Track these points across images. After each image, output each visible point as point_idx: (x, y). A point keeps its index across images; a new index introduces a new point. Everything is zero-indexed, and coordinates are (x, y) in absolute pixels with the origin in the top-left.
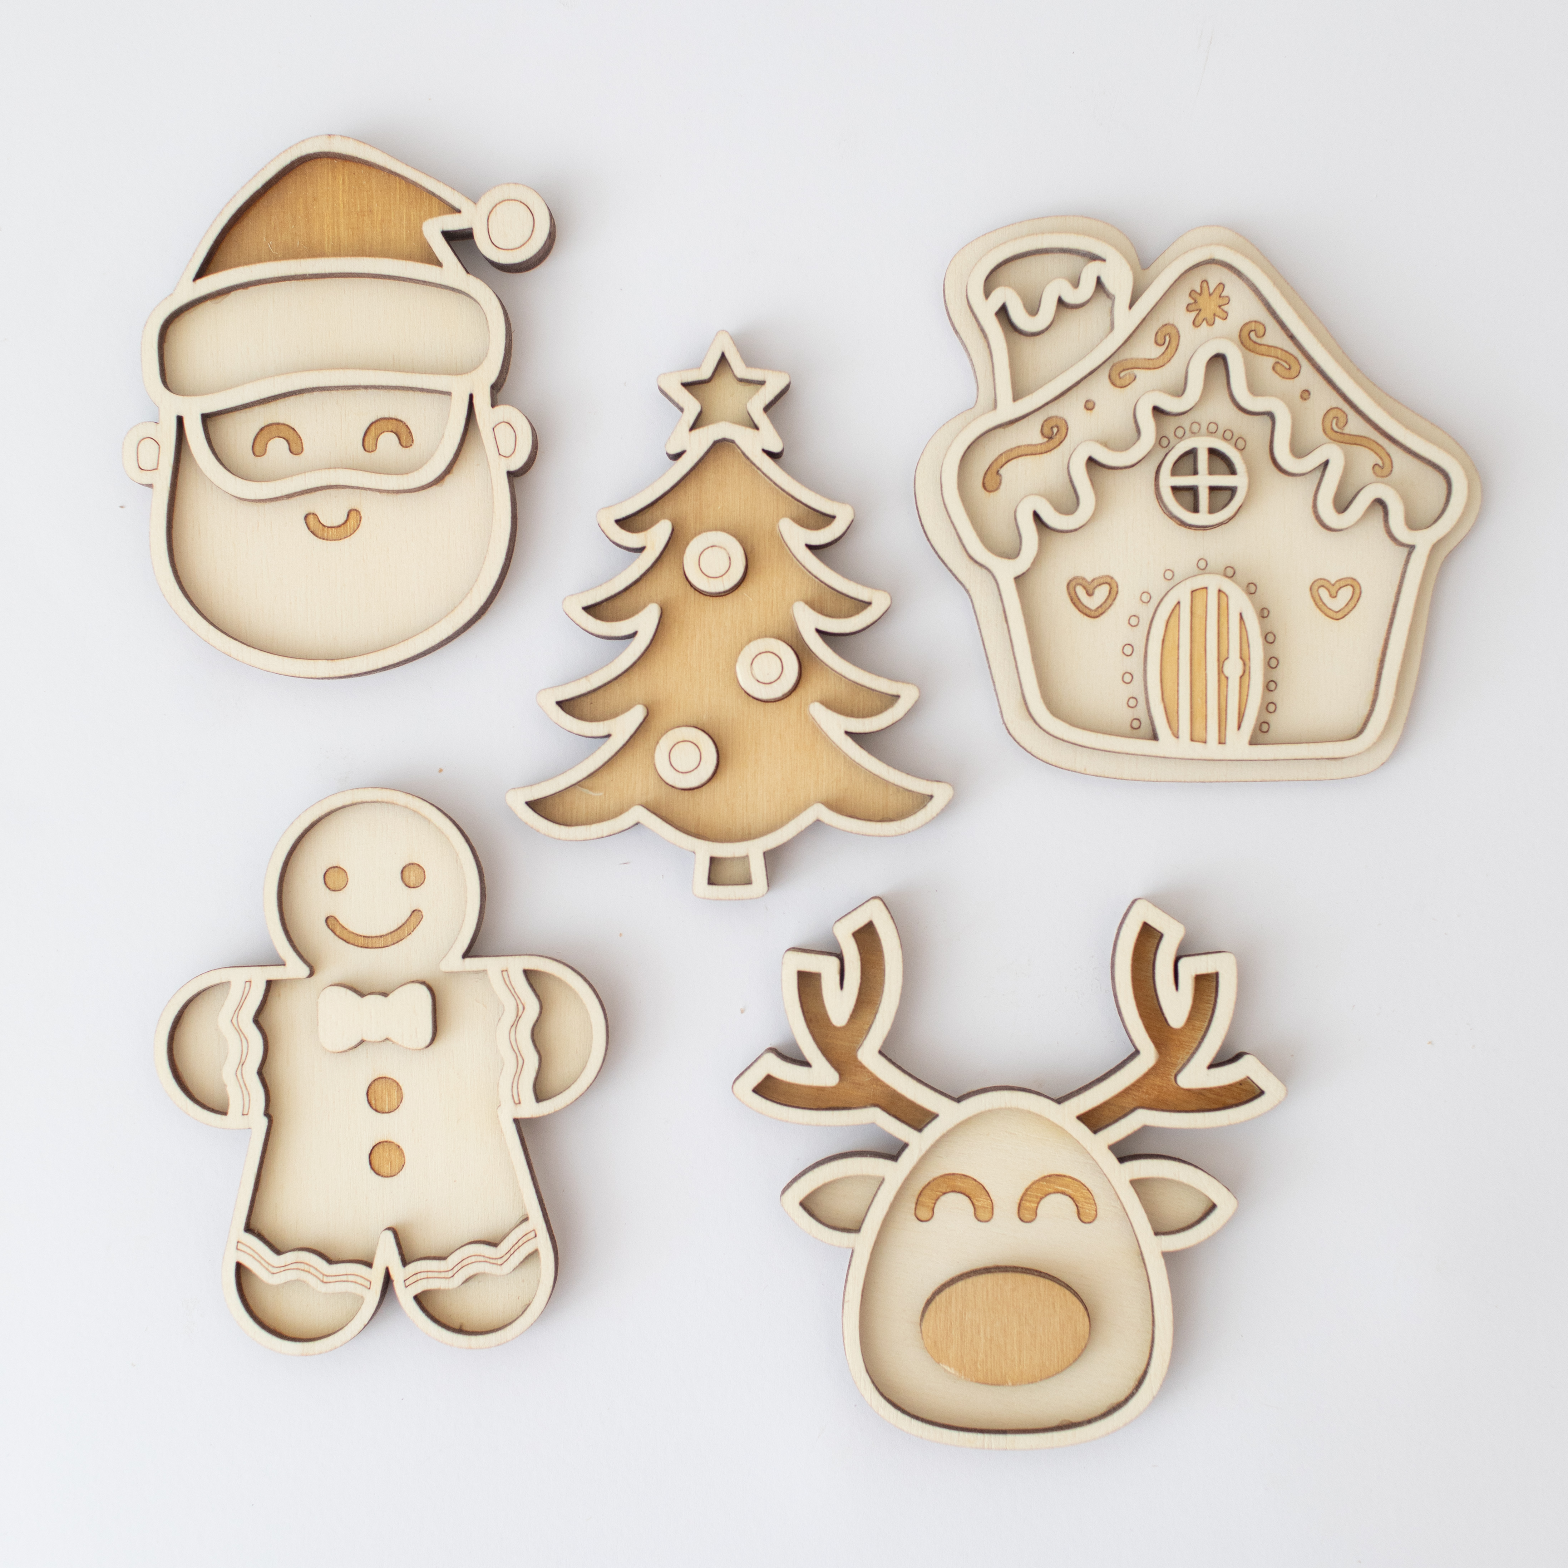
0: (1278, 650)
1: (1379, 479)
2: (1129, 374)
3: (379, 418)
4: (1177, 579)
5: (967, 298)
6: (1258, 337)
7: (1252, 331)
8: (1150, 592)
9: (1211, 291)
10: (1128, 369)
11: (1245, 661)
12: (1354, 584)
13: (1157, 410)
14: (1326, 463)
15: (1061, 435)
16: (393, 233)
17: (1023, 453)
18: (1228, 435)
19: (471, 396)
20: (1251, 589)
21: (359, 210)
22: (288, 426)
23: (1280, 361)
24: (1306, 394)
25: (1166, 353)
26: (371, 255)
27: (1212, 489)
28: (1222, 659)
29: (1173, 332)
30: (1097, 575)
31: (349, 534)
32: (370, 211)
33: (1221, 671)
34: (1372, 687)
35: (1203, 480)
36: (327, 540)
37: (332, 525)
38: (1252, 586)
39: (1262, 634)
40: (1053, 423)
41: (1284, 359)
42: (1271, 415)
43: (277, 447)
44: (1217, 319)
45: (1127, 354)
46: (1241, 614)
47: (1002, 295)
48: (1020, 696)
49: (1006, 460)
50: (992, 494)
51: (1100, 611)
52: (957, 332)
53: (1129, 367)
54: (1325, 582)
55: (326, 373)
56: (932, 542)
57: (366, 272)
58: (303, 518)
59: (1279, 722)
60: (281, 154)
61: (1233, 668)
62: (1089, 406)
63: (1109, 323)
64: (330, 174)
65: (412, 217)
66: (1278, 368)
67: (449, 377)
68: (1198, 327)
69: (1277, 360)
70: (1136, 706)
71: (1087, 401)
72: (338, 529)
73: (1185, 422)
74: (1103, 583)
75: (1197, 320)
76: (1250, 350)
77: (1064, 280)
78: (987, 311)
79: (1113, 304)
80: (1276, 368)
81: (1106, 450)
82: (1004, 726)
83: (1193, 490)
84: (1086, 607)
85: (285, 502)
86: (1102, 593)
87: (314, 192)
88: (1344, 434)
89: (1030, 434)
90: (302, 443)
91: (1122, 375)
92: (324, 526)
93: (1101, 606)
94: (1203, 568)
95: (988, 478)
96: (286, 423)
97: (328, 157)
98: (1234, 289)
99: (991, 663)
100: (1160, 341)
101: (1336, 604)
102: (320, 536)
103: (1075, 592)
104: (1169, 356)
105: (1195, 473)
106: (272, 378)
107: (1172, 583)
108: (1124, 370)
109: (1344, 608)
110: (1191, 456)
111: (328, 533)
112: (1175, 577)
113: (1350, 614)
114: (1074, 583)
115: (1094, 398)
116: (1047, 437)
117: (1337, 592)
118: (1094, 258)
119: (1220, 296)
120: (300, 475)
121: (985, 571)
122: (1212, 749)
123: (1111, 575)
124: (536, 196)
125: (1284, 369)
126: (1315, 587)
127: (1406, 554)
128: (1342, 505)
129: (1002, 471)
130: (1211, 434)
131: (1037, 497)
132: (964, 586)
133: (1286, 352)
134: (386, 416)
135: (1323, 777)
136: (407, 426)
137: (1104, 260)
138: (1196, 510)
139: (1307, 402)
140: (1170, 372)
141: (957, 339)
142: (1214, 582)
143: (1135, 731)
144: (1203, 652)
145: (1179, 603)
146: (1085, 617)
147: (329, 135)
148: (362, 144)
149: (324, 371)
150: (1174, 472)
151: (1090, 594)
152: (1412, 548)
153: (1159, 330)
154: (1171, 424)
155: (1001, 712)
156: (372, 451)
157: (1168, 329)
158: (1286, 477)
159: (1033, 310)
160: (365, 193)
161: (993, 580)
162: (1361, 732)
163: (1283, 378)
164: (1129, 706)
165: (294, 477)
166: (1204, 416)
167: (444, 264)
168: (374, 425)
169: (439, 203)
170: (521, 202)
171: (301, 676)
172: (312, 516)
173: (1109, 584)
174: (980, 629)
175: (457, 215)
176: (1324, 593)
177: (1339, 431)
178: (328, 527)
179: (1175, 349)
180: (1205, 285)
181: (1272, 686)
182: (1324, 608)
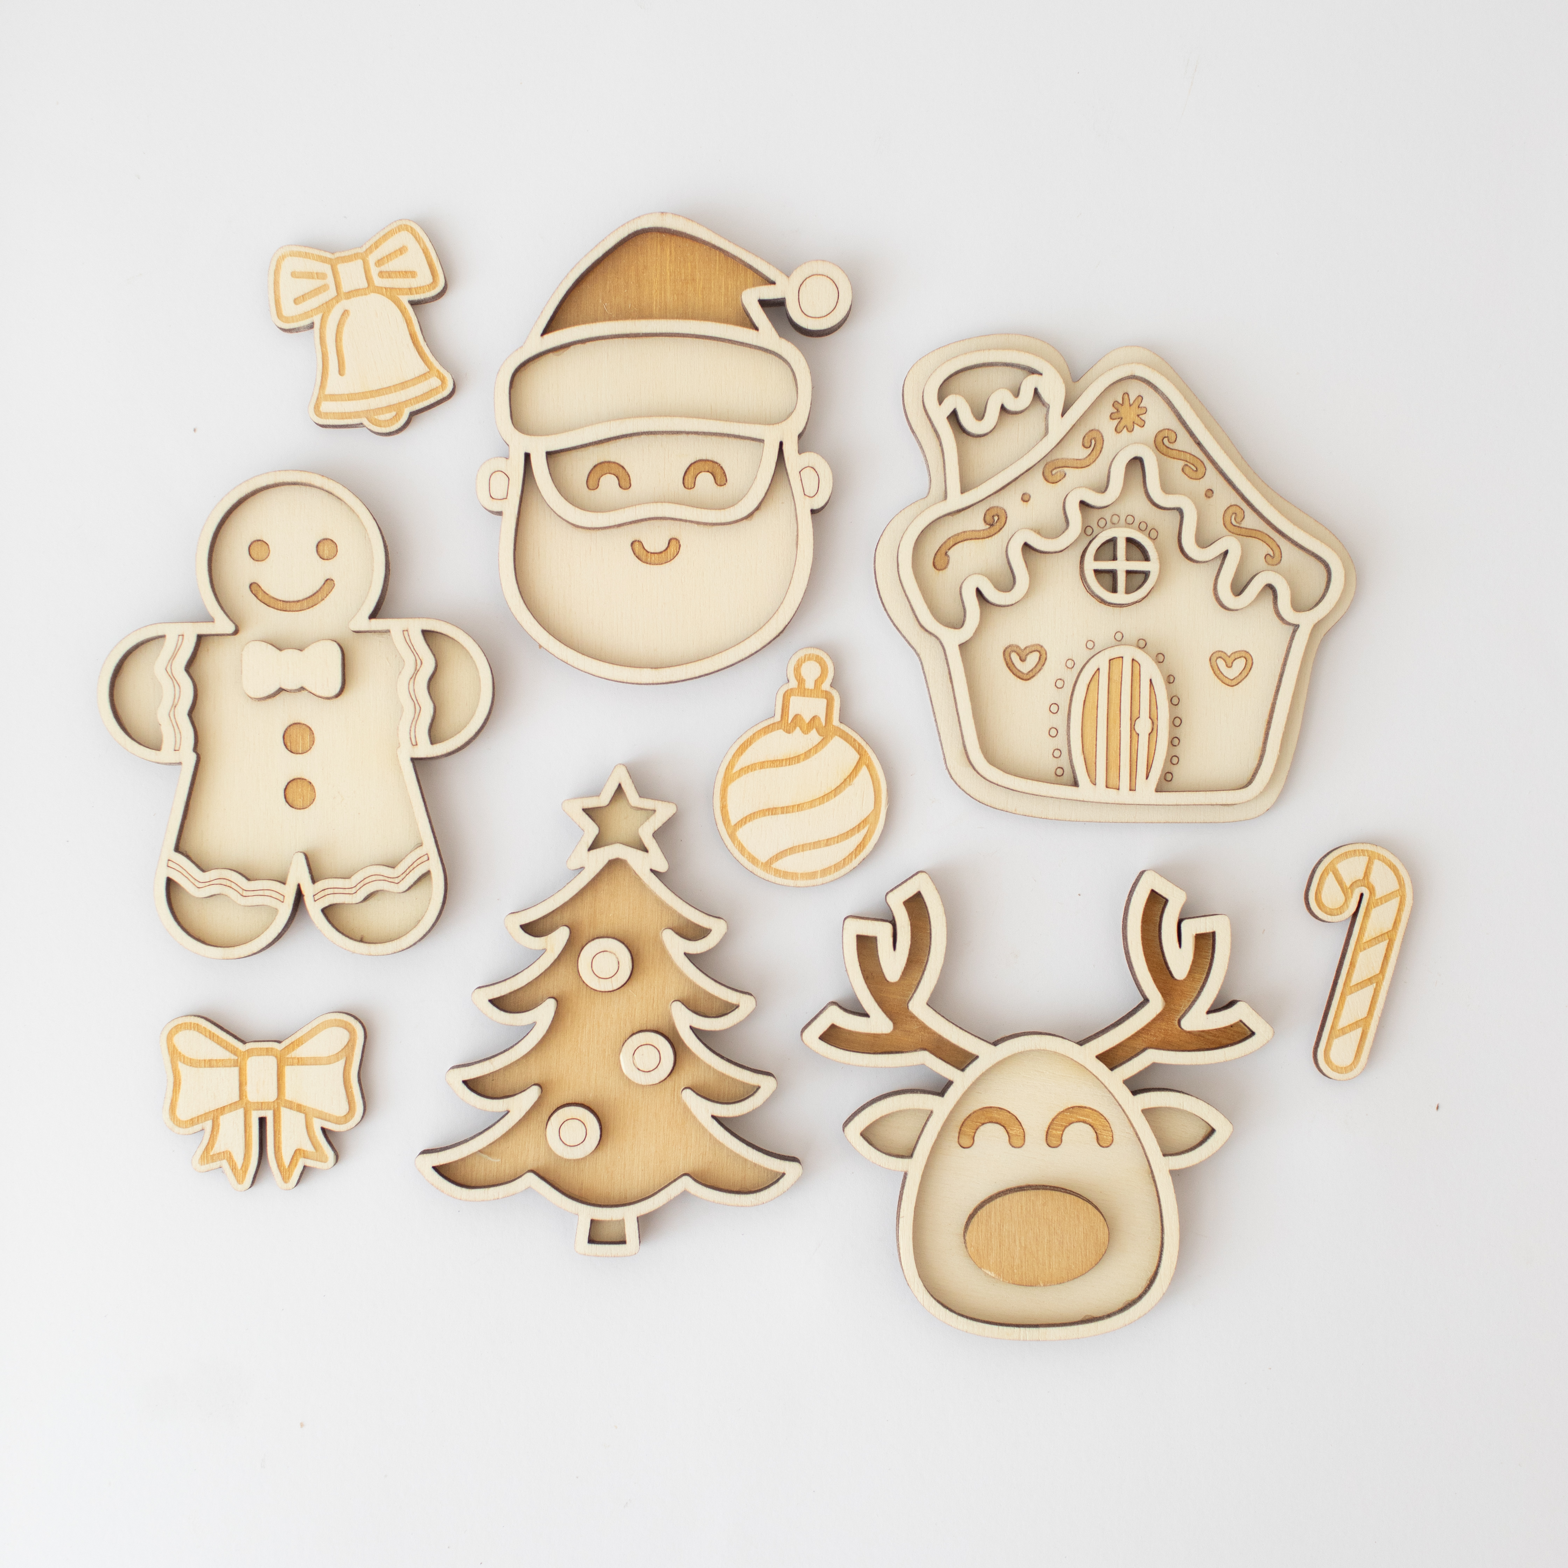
0: (1182, 711)
1: (1270, 567)
2: (1060, 471)
3: (697, 459)
4: (1096, 650)
5: (923, 403)
6: (1170, 443)
7: (1165, 437)
8: (1073, 659)
9: (1131, 402)
10: (1059, 468)
11: (1153, 720)
12: (1247, 656)
13: (1083, 504)
14: (1226, 553)
15: (1001, 523)
16: (713, 299)
17: (968, 537)
18: (1143, 526)
19: (781, 444)
20: (1160, 659)
21: (683, 278)
22: (618, 464)
23: (1188, 464)
24: (1209, 493)
25: (1092, 455)
26: (693, 318)
27: (1128, 572)
28: (1134, 719)
29: (1098, 437)
30: (1029, 644)
31: (669, 560)
32: (693, 280)
33: (1133, 728)
34: (1260, 744)
35: (1121, 565)
36: (650, 564)
37: (655, 552)
38: (1160, 655)
39: (1168, 698)
40: (994, 512)
41: (1191, 462)
42: (1180, 511)
43: (609, 482)
44: (1136, 426)
45: (1059, 455)
46: (1151, 680)
47: (953, 402)
48: (961, 746)
49: (953, 543)
50: (941, 572)
51: (1031, 674)
52: (913, 432)
53: (1060, 466)
54: (1223, 653)
55: (656, 419)
56: (889, 612)
57: (692, 333)
58: (630, 544)
59: (1181, 773)
60: (619, 227)
61: (1143, 726)
62: (1026, 499)
63: (1043, 427)
64: (659, 246)
65: (730, 286)
66: (1187, 470)
67: (763, 427)
68: (1119, 433)
69: (1186, 463)
70: (1060, 756)
71: (1024, 494)
72: (660, 555)
73: (1107, 514)
74: (1034, 651)
75: (1119, 427)
76: (1163, 454)
77: (1006, 390)
78: (940, 415)
79: (1048, 411)
80: (1185, 471)
81: (1039, 536)
82: (947, 771)
83: (1113, 573)
84: (1019, 671)
85: (615, 530)
86: (1033, 659)
87: (644, 262)
88: (1241, 528)
89: (975, 521)
90: (630, 479)
91: (1054, 472)
92: (648, 552)
93: (1032, 670)
94: (1119, 639)
95: (938, 558)
96: (617, 462)
97: (659, 232)
98: (1151, 401)
99: (937, 717)
100: (1087, 445)
101: (1232, 673)
102: (644, 560)
103: (1010, 658)
104: (1094, 457)
105: (1115, 558)
106: (609, 422)
107: (1093, 652)
108: (1055, 468)
109: (1238, 676)
110: (1112, 543)
111: (651, 558)
112: (1095, 647)
113: (1243, 682)
114: (1009, 650)
115: (1029, 492)
116: (989, 525)
117: (1232, 663)
118: (1033, 372)
119: (1139, 407)
120: (631, 508)
121: (933, 638)
122: (1125, 796)
123: (1041, 644)
124: (841, 272)
125: (1192, 471)
126: (1214, 658)
127: (1291, 631)
128: (1238, 590)
129: (950, 553)
130: (1129, 525)
131: (980, 576)
132: (915, 651)
133: (1194, 456)
134: (704, 458)
135: (1217, 820)
136: (722, 467)
137: (1041, 374)
138: (1114, 590)
139: (1211, 499)
140: (1096, 471)
141: (913, 437)
142: (1129, 653)
143: (1058, 777)
144: (1119, 712)
145: (1098, 669)
146: (1019, 679)
147: (662, 213)
148: (691, 222)
149: (654, 418)
150: (1097, 558)
151: (1023, 660)
152: (1296, 627)
153: (1086, 434)
154: (1095, 516)
155: (945, 759)
156: (691, 489)
157: (1094, 434)
158: (1192, 563)
159: (980, 416)
160: (689, 264)
161: (940, 646)
162: (1250, 782)
163: (1191, 478)
164: (1054, 756)
165: (626, 509)
166: (1123, 510)
167: (760, 329)
168: (693, 465)
169: (753, 275)
170: (827, 277)
171: (628, 681)
172: (637, 543)
173: (1039, 652)
174: (928, 687)
175: (772, 286)
176: (1221, 663)
177: (1237, 525)
178: (651, 553)
179: (1099, 452)
180: (1126, 396)
181: (1176, 741)
182: (1221, 676)
